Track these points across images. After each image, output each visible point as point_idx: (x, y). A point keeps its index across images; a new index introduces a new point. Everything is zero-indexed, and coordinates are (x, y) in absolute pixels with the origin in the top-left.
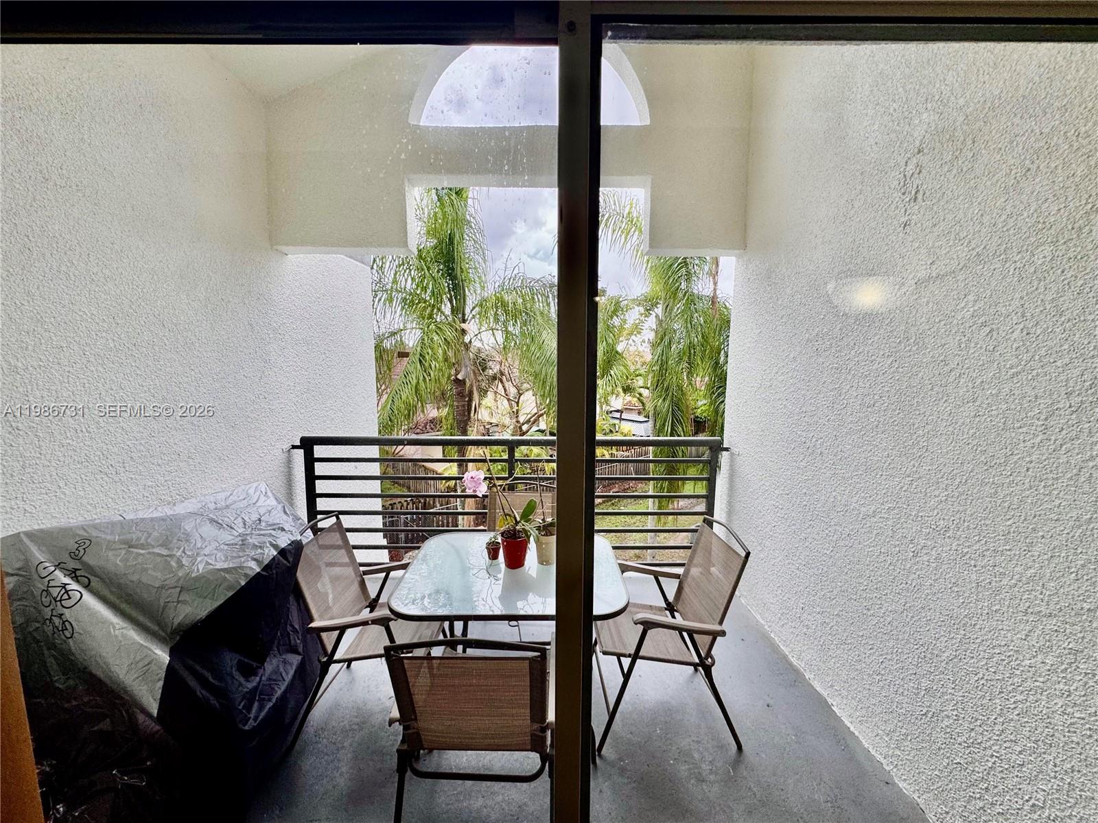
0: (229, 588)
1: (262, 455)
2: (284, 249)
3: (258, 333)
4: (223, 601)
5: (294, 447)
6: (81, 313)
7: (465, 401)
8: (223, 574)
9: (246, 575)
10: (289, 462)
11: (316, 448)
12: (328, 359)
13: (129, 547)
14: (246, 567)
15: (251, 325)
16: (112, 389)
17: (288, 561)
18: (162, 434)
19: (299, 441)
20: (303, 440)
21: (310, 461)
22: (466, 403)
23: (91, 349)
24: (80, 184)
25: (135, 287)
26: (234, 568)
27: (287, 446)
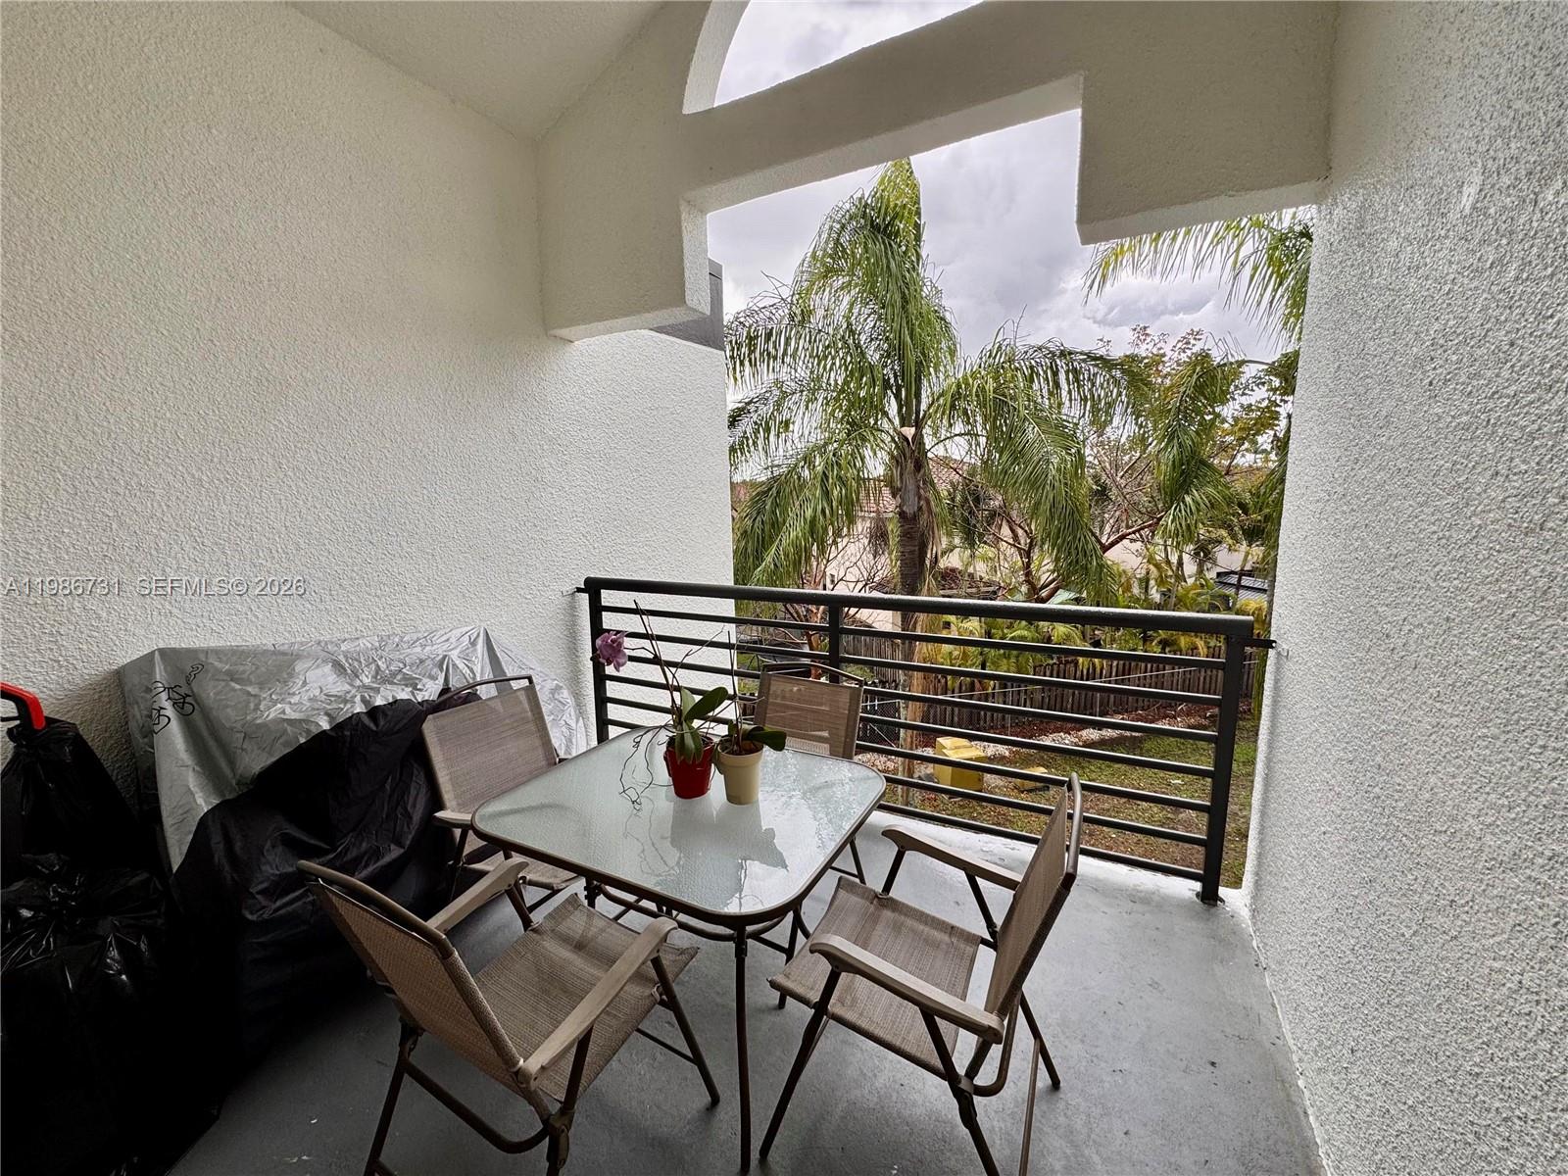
0: (286, 744)
1: (529, 597)
2: (564, 332)
3: (524, 443)
4: (277, 758)
5: (579, 590)
6: (276, 423)
7: (915, 546)
8: (286, 725)
9: (308, 731)
10: (573, 607)
11: (604, 593)
12: (642, 478)
13: (232, 680)
14: (312, 722)
15: (513, 434)
16: (315, 507)
17: (377, 725)
18: (382, 561)
19: (582, 583)
20: (588, 581)
21: (597, 609)
22: (917, 548)
23: (289, 462)
24: (273, 279)
25: (345, 391)
26: (300, 721)
27: (570, 588)
